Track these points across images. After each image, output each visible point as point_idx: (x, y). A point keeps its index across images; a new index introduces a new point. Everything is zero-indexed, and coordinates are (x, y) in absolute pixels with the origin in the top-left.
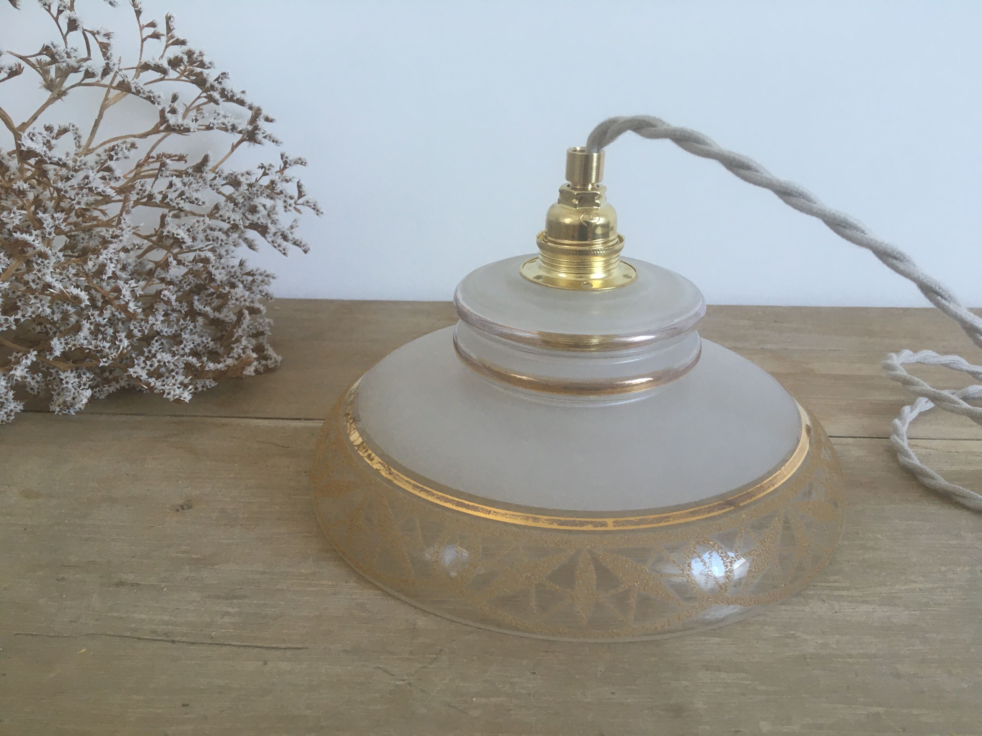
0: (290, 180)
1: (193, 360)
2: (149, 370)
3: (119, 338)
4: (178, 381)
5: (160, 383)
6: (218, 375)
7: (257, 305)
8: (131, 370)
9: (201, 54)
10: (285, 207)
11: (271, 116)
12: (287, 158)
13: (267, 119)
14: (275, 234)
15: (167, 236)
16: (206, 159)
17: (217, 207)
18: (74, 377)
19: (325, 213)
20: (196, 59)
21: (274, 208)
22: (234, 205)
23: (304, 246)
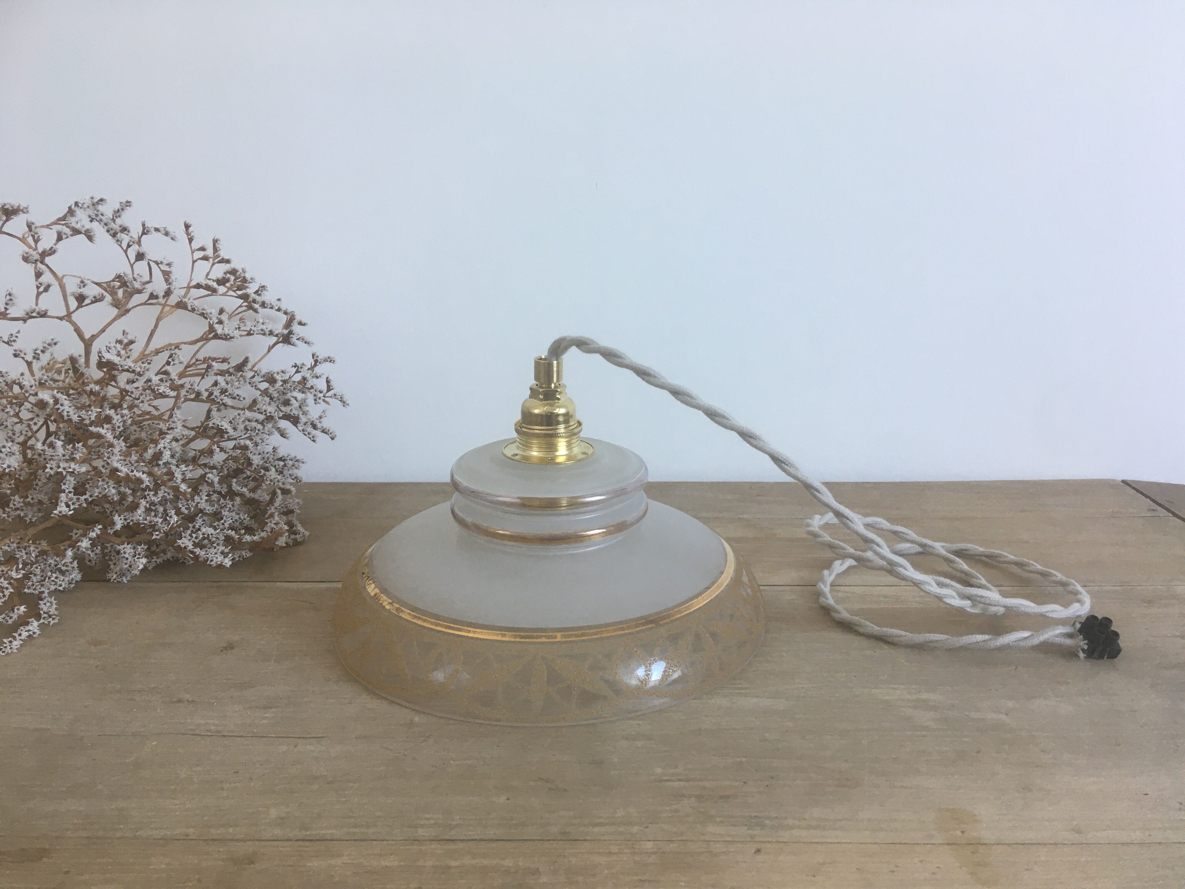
0: (320, 376)
1: (233, 533)
2: (193, 541)
3: (169, 515)
4: (220, 551)
5: (204, 553)
6: (254, 547)
7: (288, 487)
8: (180, 542)
9: (244, 271)
10: (315, 400)
11: (304, 321)
12: (317, 357)
13: (300, 323)
14: (305, 424)
15: (212, 428)
16: (246, 361)
17: (255, 402)
18: (130, 548)
19: (350, 404)
20: (239, 275)
21: (304, 400)
22: (270, 400)
23: (331, 433)
